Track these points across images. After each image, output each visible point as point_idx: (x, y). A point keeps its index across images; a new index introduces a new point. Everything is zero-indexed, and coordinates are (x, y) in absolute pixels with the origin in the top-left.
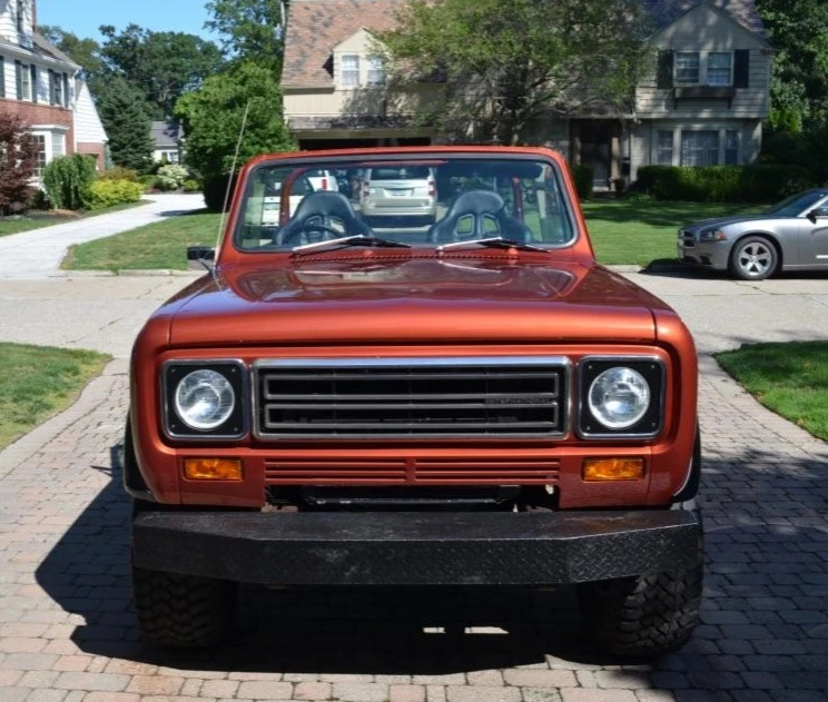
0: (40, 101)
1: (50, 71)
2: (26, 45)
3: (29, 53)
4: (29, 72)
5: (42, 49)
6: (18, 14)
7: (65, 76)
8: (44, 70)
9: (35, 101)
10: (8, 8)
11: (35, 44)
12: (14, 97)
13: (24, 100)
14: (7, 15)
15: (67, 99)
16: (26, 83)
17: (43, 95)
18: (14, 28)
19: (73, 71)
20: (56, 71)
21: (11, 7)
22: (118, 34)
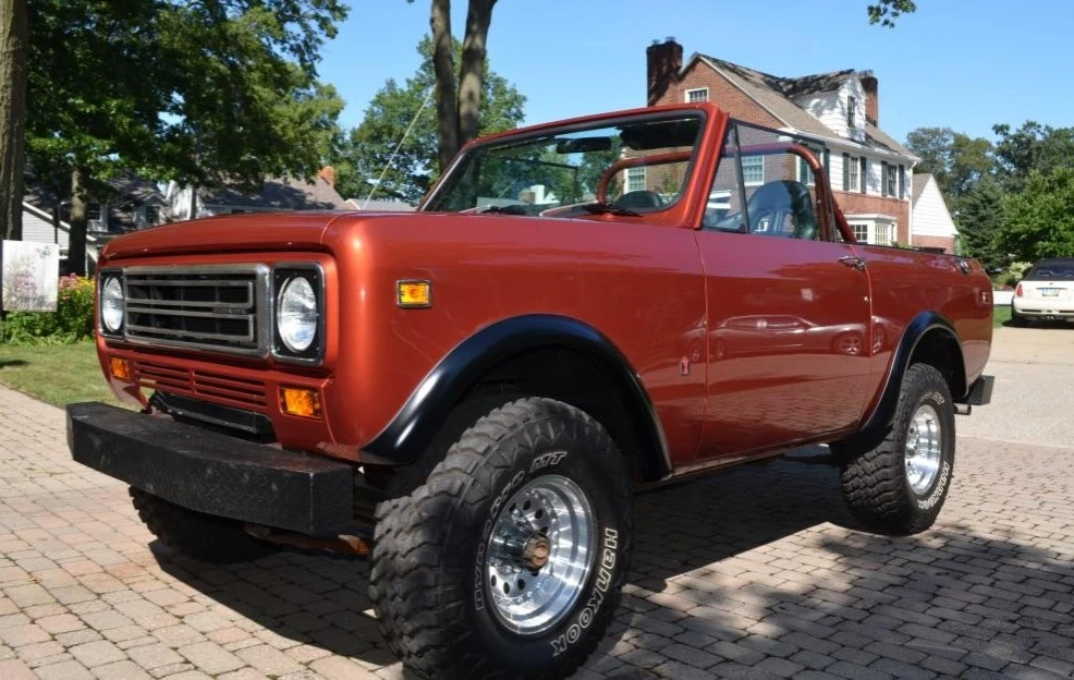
0: (870, 191)
1: (884, 163)
2: (857, 139)
3: (859, 146)
4: (859, 163)
5: (876, 142)
6: (849, 109)
7: (902, 169)
8: (875, 162)
9: (864, 191)
10: (838, 104)
11: (868, 137)
12: (841, 188)
13: (851, 191)
14: (837, 110)
15: (902, 190)
16: (855, 175)
17: (874, 186)
18: (845, 123)
19: (911, 163)
20: (890, 163)
21: (841, 103)
22: (1012, 132)
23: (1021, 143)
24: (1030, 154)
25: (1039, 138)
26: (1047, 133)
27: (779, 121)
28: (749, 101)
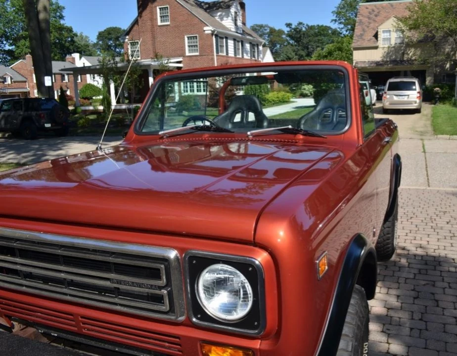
0: (246, 57)
1: (250, 43)
2: (239, 32)
3: (240, 35)
4: (240, 44)
5: (247, 33)
6: (235, 17)
7: (258, 46)
8: (248, 43)
9: (243, 57)
10: (230, 15)
11: (243, 31)
12: (233, 55)
13: (238, 56)
14: (230, 18)
15: (258, 56)
16: (239, 49)
17: (247, 54)
18: (233, 24)
19: (261, 43)
20: (253, 43)
21: (232, 15)
22: (293, 26)
23: (297, 32)
24: (301, 36)
25: (304, 29)
26: (307, 27)
27: (205, 23)
28: (190, 13)
